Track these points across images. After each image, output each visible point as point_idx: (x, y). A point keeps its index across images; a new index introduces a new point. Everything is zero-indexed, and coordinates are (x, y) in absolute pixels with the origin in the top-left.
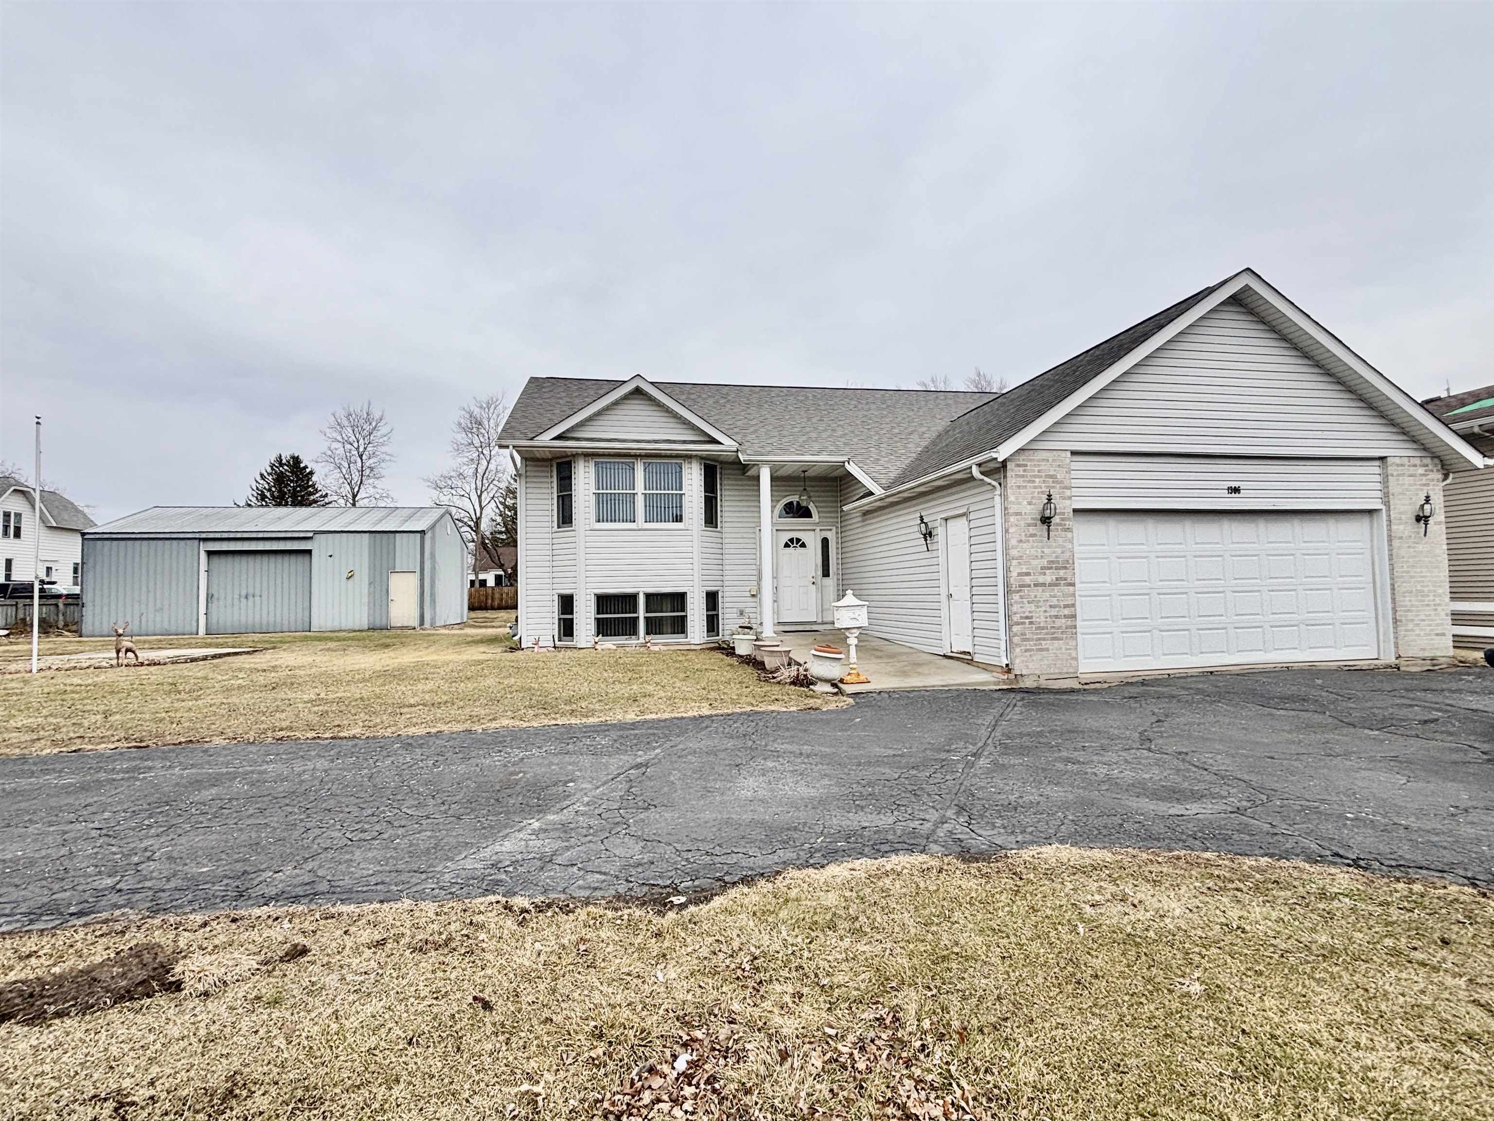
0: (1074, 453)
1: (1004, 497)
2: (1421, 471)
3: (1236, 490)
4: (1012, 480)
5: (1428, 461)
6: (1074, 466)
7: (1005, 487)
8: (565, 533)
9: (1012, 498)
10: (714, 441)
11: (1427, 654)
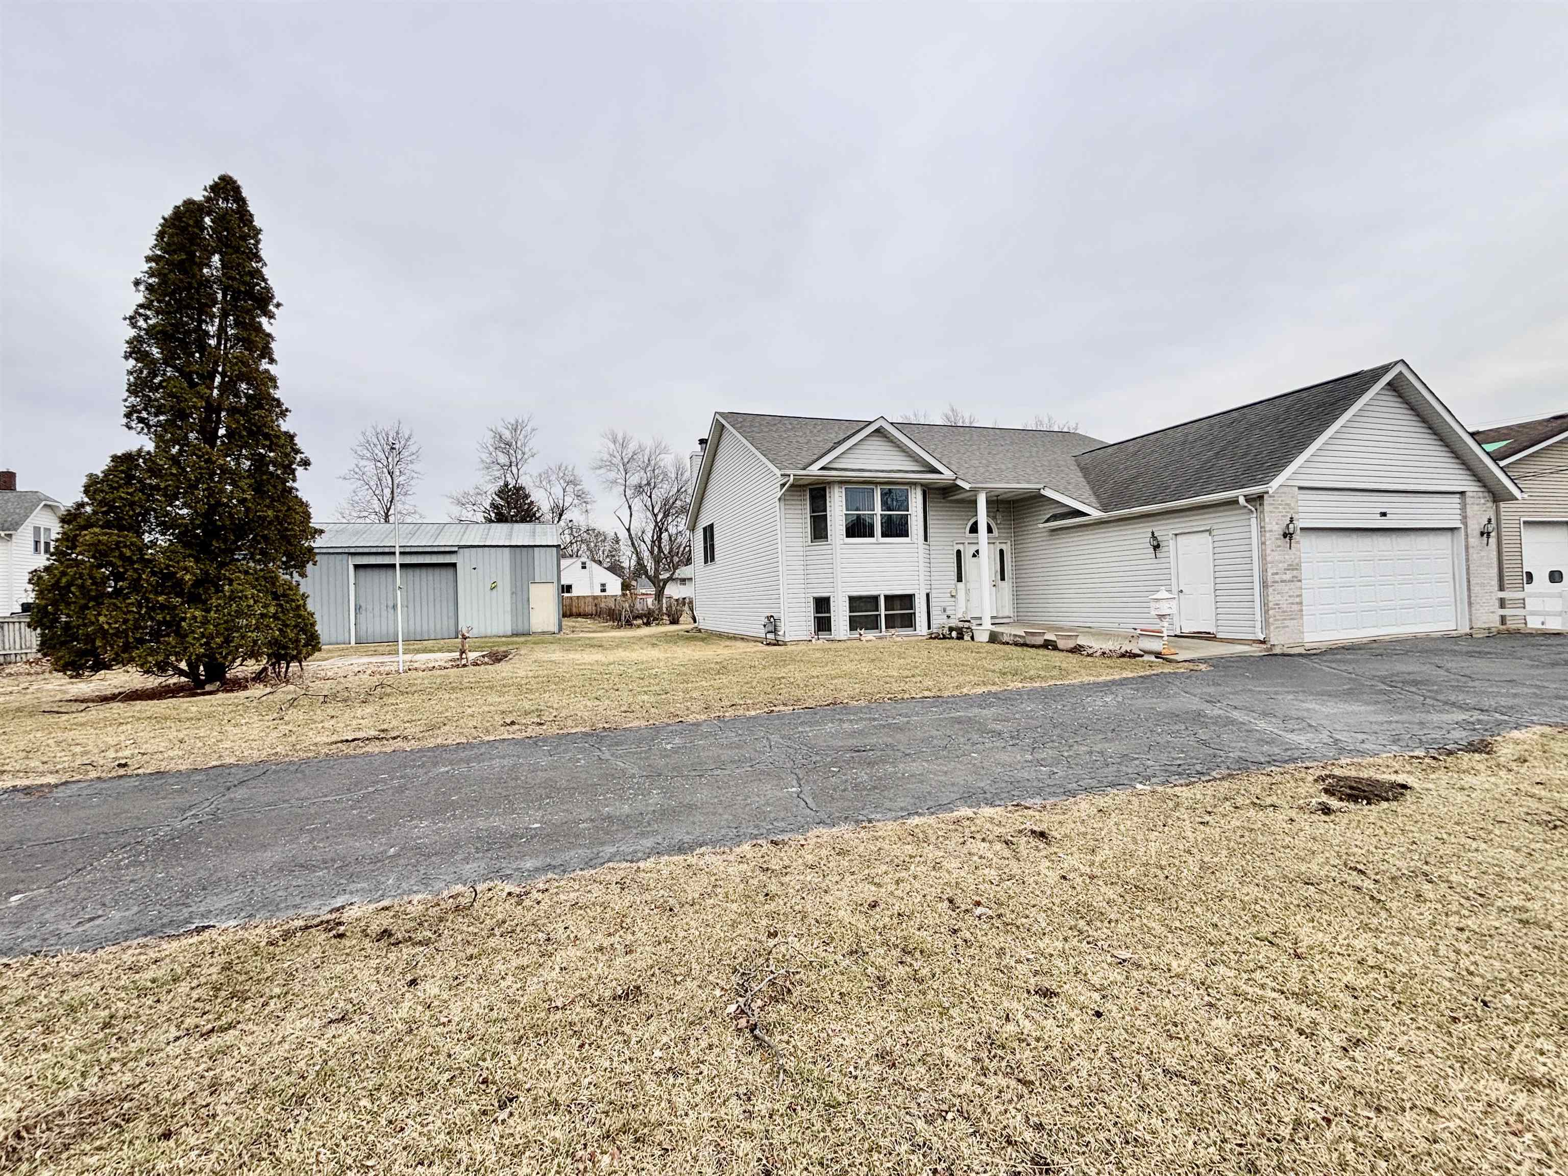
0: (1300, 488)
1: (1261, 520)
2: (1483, 501)
3: (1384, 514)
4: (1267, 508)
5: (1486, 494)
6: (1301, 497)
7: (1262, 512)
8: (820, 546)
9: (1267, 520)
10: (935, 471)
11: (1486, 626)
